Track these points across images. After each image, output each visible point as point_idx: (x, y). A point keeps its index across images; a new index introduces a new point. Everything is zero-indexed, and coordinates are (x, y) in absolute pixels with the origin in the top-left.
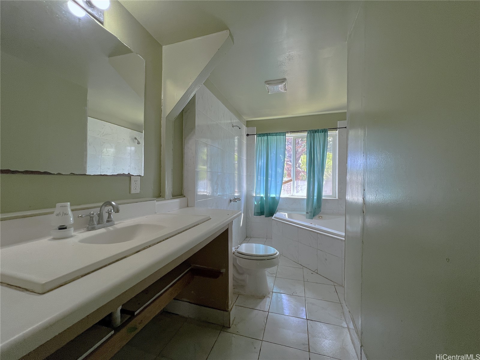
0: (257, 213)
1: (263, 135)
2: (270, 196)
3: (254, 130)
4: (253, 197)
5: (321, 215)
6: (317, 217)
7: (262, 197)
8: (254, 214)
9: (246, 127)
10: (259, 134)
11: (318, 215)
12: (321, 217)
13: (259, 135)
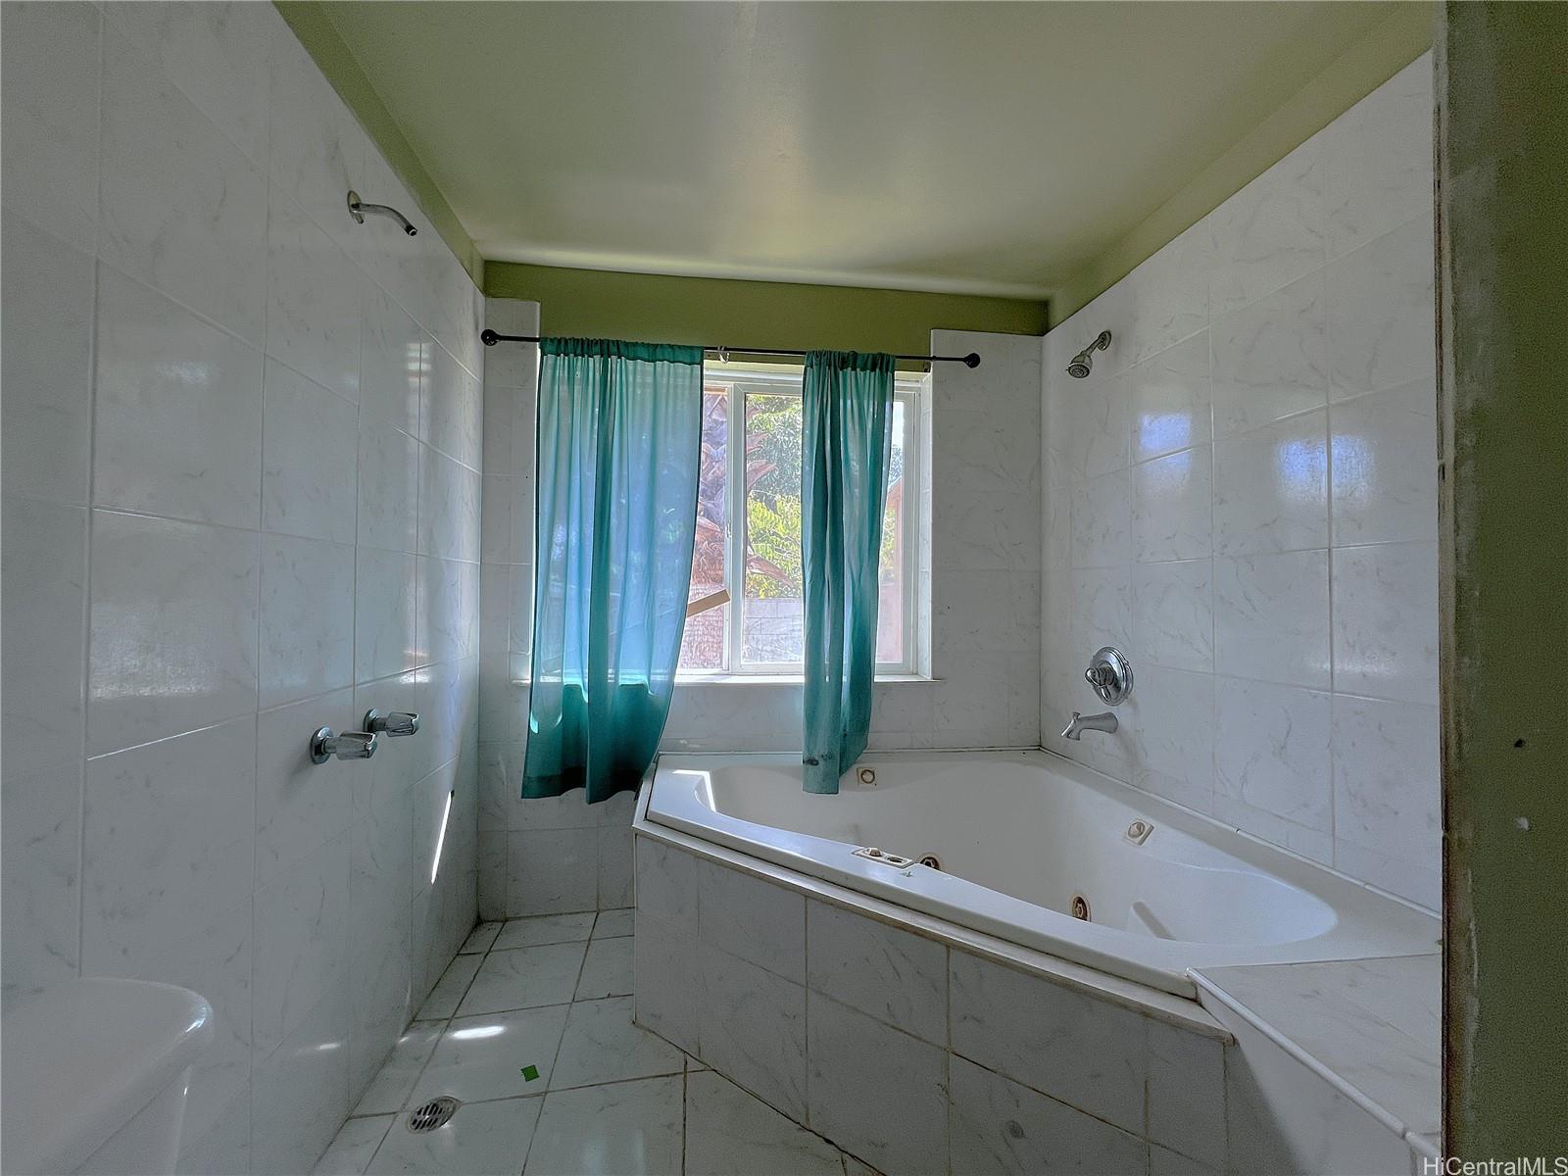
0: (542, 779)
1: (583, 347)
2: (616, 679)
3: (528, 316)
4: (521, 687)
5: (866, 766)
6: (851, 775)
7: (571, 691)
8: (524, 787)
9: (481, 297)
10: (559, 341)
11: (855, 767)
12: (868, 777)
13: (558, 345)
